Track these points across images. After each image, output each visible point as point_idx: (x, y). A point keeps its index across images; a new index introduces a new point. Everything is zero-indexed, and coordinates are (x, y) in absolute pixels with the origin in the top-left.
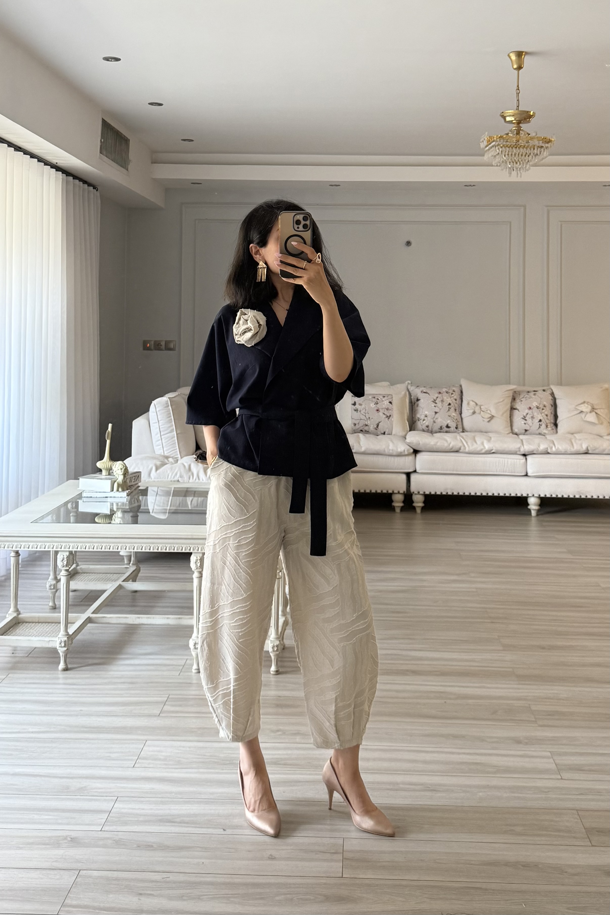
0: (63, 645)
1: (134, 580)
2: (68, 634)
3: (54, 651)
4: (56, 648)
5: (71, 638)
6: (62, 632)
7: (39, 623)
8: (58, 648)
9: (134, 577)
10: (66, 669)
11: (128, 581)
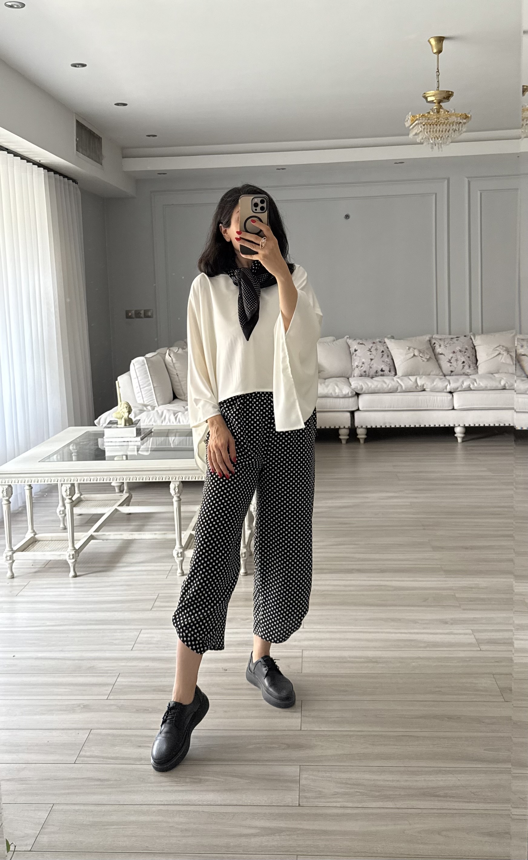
0: (71, 557)
1: (128, 505)
2: (75, 549)
3: (66, 563)
4: (66, 560)
5: (77, 552)
6: (70, 548)
7: (52, 541)
8: (68, 560)
9: (127, 502)
10: (75, 576)
11: (122, 506)
